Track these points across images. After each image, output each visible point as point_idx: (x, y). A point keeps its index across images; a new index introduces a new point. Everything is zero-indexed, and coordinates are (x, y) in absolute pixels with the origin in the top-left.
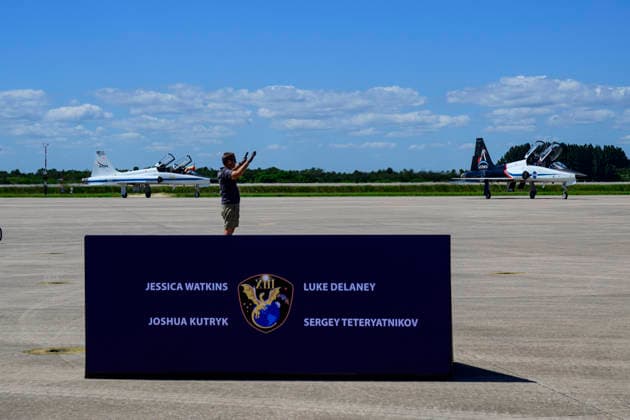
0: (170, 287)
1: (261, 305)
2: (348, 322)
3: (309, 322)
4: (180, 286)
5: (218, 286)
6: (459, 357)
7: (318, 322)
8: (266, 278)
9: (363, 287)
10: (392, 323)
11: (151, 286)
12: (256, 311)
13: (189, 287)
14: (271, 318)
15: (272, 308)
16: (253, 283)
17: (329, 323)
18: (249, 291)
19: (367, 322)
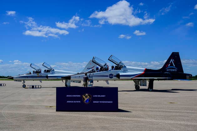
0: (71, 96)
1: (86, 99)
2: (101, 102)
3: (94, 102)
4: (72, 96)
5: (79, 96)
6: (119, 108)
7: (96, 102)
8: (87, 94)
9: (103, 96)
10: (108, 102)
11: (67, 96)
12: (85, 100)
13: (74, 96)
14: (88, 101)
16: (85, 95)
17: (98, 102)
18: (84, 97)
19: (104, 102)
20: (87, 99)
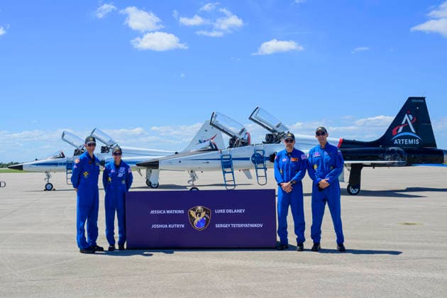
0: (160, 212)
1: (198, 219)
2: (234, 225)
3: (218, 226)
4: (164, 212)
5: (180, 212)
7: (221, 226)
8: (199, 208)
9: (240, 211)
10: (252, 225)
11: (152, 212)
12: (196, 222)
13: (168, 212)
14: (202, 224)
15: (202, 220)
16: (194, 210)
17: (226, 226)
19: (242, 225)
20: (201, 218)
